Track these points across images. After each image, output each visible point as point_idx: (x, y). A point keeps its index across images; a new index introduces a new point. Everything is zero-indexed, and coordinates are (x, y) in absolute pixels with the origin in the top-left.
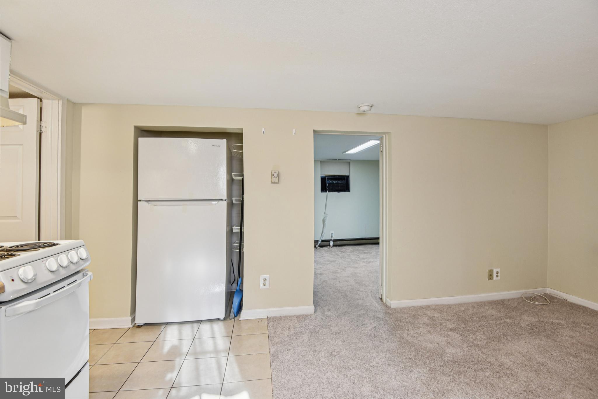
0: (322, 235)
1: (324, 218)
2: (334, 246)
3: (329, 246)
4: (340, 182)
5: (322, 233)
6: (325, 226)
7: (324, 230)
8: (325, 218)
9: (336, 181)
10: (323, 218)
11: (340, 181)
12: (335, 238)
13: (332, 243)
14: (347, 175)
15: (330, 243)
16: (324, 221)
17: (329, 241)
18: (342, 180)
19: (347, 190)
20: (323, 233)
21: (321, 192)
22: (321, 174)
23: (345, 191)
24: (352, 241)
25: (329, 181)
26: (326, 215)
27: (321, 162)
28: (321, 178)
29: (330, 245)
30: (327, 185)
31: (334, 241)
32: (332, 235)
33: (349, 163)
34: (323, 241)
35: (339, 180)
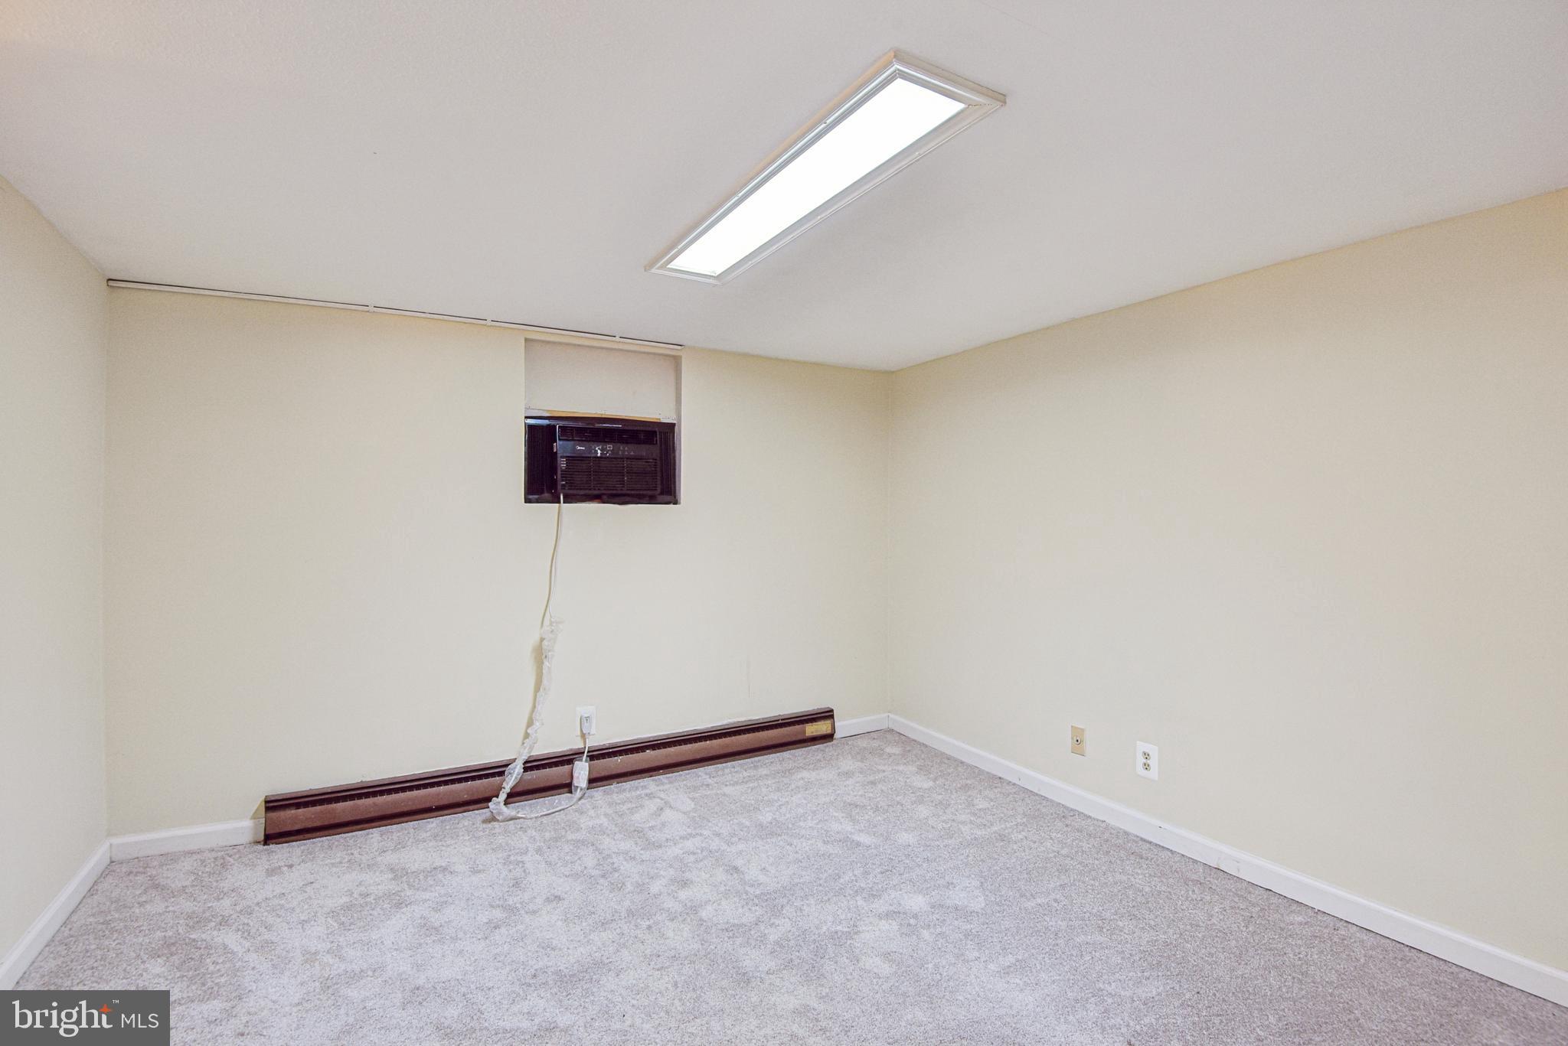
0: (527, 736)
1: (542, 640)
2: (594, 781)
3: (567, 786)
4: (627, 450)
5: (530, 723)
6: (545, 681)
7: (539, 707)
8: (545, 643)
9: (609, 447)
10: (537, 638)
11: (631, 446)
12: (601, 738)
13: (582, 771)
14: (666, 417)
15: (575, 775)
16: (540, 655)
17: (567, 759)
18: (639, 442)
19: (662, 493)
20: (537, 724)
21: (527, 501)
22: (527, 409)
23: (652, 500)
24: (689, 746)
25: (574, 446)
26: (551, 624)
27: (526, 340)
28: (532, 431)
29: (575, 783)
30: (562, 464)
31: (596, 755)
32: (586, 725)
33: (676, 361)
34: (531, 765)
35: (626, 442)
